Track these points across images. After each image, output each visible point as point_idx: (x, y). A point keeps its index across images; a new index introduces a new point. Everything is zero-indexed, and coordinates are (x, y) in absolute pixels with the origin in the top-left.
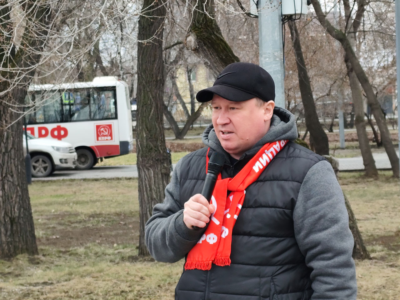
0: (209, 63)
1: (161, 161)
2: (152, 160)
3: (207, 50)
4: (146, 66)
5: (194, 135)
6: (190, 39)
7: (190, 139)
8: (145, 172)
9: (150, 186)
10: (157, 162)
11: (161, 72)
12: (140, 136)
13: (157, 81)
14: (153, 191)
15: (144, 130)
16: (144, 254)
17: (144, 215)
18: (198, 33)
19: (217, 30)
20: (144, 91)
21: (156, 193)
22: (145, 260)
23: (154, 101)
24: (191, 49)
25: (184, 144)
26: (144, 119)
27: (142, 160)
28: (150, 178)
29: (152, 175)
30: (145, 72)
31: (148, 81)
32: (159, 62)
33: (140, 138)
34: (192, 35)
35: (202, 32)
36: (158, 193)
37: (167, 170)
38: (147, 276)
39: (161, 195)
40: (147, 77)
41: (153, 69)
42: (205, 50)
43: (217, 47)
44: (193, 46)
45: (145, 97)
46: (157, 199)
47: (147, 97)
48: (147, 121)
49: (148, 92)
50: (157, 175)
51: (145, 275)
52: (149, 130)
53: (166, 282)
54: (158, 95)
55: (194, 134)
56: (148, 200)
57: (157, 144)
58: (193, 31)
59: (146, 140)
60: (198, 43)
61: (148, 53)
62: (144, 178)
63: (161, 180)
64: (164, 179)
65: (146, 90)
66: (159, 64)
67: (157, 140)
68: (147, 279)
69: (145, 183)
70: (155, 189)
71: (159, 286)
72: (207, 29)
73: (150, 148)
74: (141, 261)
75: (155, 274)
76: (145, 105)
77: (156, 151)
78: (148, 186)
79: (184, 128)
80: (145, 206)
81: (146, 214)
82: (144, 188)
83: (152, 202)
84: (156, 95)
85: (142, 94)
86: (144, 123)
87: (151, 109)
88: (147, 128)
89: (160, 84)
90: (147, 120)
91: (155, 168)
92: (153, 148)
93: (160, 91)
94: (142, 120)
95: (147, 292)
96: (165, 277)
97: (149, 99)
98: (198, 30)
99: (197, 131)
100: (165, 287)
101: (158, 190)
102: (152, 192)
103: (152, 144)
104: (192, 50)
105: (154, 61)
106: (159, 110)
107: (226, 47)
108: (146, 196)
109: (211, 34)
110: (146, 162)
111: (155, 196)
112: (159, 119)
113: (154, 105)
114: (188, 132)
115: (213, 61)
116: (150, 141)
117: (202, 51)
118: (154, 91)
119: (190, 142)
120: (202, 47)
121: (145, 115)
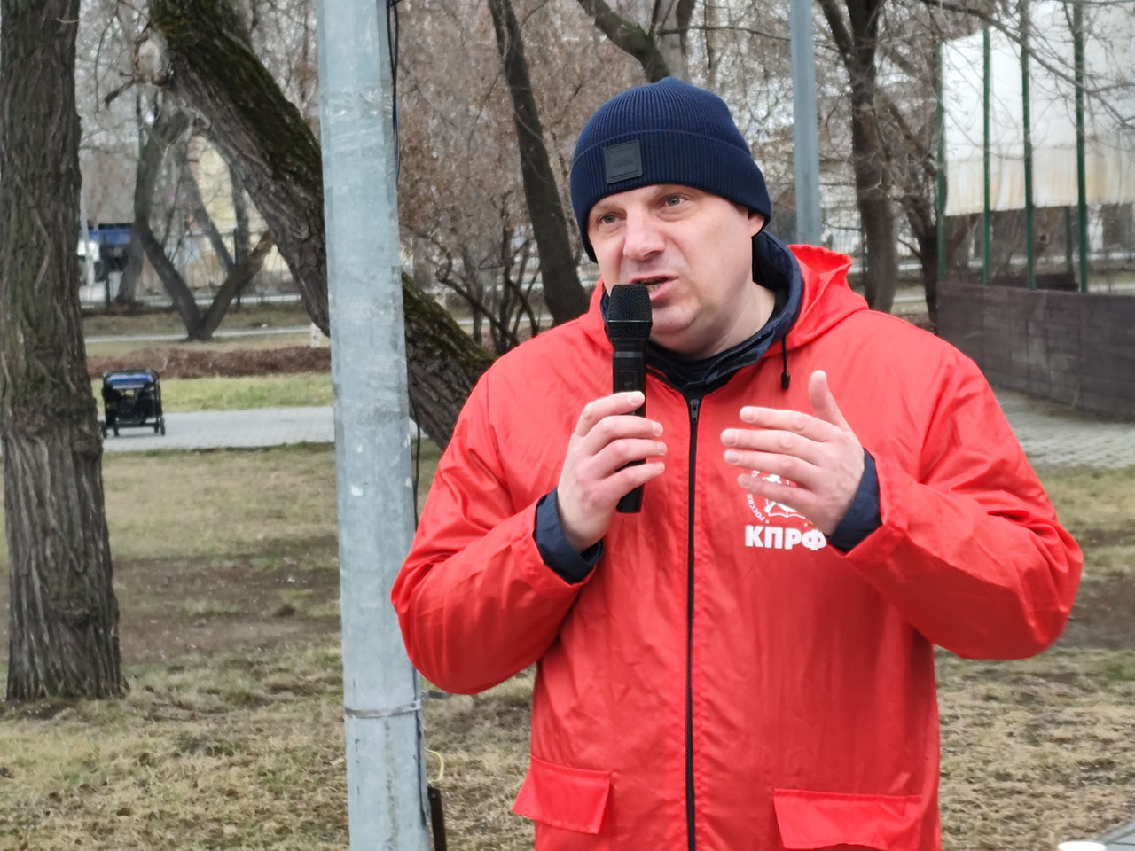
0: (207, 122)
1: (70, 416)
2: (44, 413)
3: (200, 82)
4: (25, 131)
5: (245, 327)
6: (150, 49)
7: (232, 339)
8: (22, 450)
9: (39, 494)
10: (58, 419)
11: (69, 148)
12: (8, 341)
13: (58, 176)
14: (48, 508)
15: (18, 324)
16: (22, 697)
17: (23, 581)
18: (172, 31)
19: (230, 22)
20: (18, 205)
21: (58, 511)
22: (25, 714)
23: (49, 235)
24: (152, 79)
25: (210, 353)
26: (19, 290)
27: (14, 414)
28: (40, 467)
29: (46, 459)
30: (22, 149)
31: (29, 177)
32: (65, 119)
33: (7, 347)
34: (155, 36)
35: (183, 28)
36: (64, 512)
37: (90, 443)
38: (22, 765)
39: (74, 519)
40: (28, 163)
41: (45, 137)
42: (194, 83)
43: (229, 74)
44: (156, 71)
45: (20, 225)
46: (60, 533)
47: (26, 224)
48: (30, 298)
49: (30, 208)
50: (61, 458)
51: (14, 763)
52: (34, 325)
53: (74, 783)
54: (60, 217)
55: (242, 324)
56: (34, 535)
57: (59, 367)
58: (156, 25)
59: (27, 355)
60: (171, 61)
61: (31, 90)
62: (20, 467)
63: (73, 474)
64: (83, 472)
65: (26, 203)
66: (64, 126)
67: (58, 354)
68: (21, 775)
69: (24, 483)
70: (54, 499)
71: (54, 796)
72: (199, 18)
73: (39, 376)
74: (11, 717)
75: (46, 759)
76: (22, 247)
77: (55, 386)
78: (32, 493)
79: (213, 307)
80: (25, 551)
81: (29, 575)
82: (22, 498)
83: (44, 539)
84: (56, 218)
85: (14, 215)
86: (19, 305)
87: (40, 259)
88: (27, 316)
89: (69, 186)
90: (28, 294)
91: (54, 439)
92: (48, 377)
93: (67, 206)
94: (14, 294)
95: (15, 814)
96: (75, 769)
97: (35, 230)
98: (172, 23)
99: (251, 316)
100: (70, 799)
101: (63, 504)
102: (45, 510)
103: (45, 365)
104: (154, 83)
105: (50, 115)
106: (64, 261)
107: (256, 74)
108: (26, 522)
109: (211, 35)
110: (26, 419)
111: (53, 522)
112: (67, 291)
113: (49, 248)
114: (227, 317)
115: (217, 115)
116: (38, 357)
117: (186, 85)
118: (49, 206)
119: (230, 348)
120: (184, 73)
121: (20, 279)
